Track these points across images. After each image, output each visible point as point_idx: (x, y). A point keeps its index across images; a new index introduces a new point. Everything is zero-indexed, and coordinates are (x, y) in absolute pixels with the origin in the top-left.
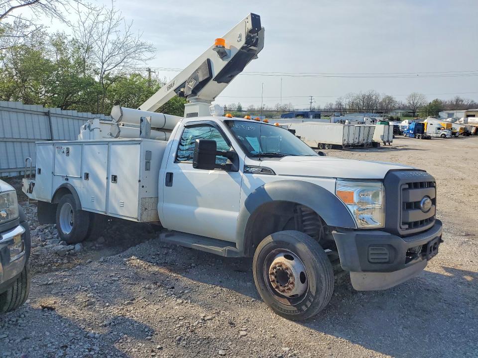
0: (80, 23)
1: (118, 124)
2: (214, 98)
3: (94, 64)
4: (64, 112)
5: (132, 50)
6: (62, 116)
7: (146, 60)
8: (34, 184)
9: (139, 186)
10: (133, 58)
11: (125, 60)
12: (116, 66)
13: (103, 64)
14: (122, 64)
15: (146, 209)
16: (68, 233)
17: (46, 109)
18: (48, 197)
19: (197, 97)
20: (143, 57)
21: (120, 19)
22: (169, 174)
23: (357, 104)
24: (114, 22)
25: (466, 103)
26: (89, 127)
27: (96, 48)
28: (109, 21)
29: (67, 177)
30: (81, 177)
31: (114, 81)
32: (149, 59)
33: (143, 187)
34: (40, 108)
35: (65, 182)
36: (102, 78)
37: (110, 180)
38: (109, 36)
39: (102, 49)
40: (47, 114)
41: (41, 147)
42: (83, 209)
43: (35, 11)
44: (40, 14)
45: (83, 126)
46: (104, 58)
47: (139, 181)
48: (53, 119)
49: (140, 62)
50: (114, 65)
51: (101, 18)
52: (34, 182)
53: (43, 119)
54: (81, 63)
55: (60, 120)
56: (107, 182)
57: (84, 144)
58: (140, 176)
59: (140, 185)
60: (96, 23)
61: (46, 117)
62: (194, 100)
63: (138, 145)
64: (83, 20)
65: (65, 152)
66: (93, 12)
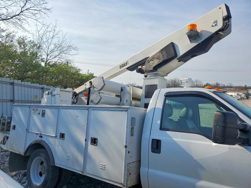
0: (37, 31)
1: (99, 93)
2: (167, 74)
3: (41, 56)
4: (23, 83)
5: (65, 49)
6: (21, 85)
7: (73, 55)
8: (8, 138)
9: (126, 152)
10: (65, 53)
11: (61, 54)
12: (55, 57)
13: (48, 55)
14: (59, 56)
15: (130, 174)
16: (38, 184)
17: (12, 81)
18: (21, 150)
19: (157, 72)
20: (71, 53)
21: (60, 30)
22: (156, 141)
23: (169, 84)
24: (56, 32)
25: (221, 86)
26: (51, 93)
27: (44, 46)
28: (53, 31)
29: (41, 134)
30: (56, 136)
31: (53, 67)
32: (75, 54)
33: (129, 152)
34: (8, 80)
35: (40, 139)
36: (46, 63)
37: (89, 142)
38: (53, 39)
39: (48, 47)
40: (12, 84)
41: (19, 108)
42: (56, 165)
43: (8, 26)
44: (11, 28)
45: (47, 92)
46: (49, 52)
47: (126, 147)
48: (16, 87)
49: (69, 56)
50: (54, 57)
51: (49, 29)
52: (8, 135)
53: (9, 87)
54: (34, 55)
55: (20, 87)
56: (86, 144)
57: (60, 108)
58: (126, 142)
59: (126, 150)
60: (45, 32)
61: (11, 85)
62: (153, 75)
63: (124, 112)
64: (39, 30)
65: (41, 114)
66: (45, 26)
